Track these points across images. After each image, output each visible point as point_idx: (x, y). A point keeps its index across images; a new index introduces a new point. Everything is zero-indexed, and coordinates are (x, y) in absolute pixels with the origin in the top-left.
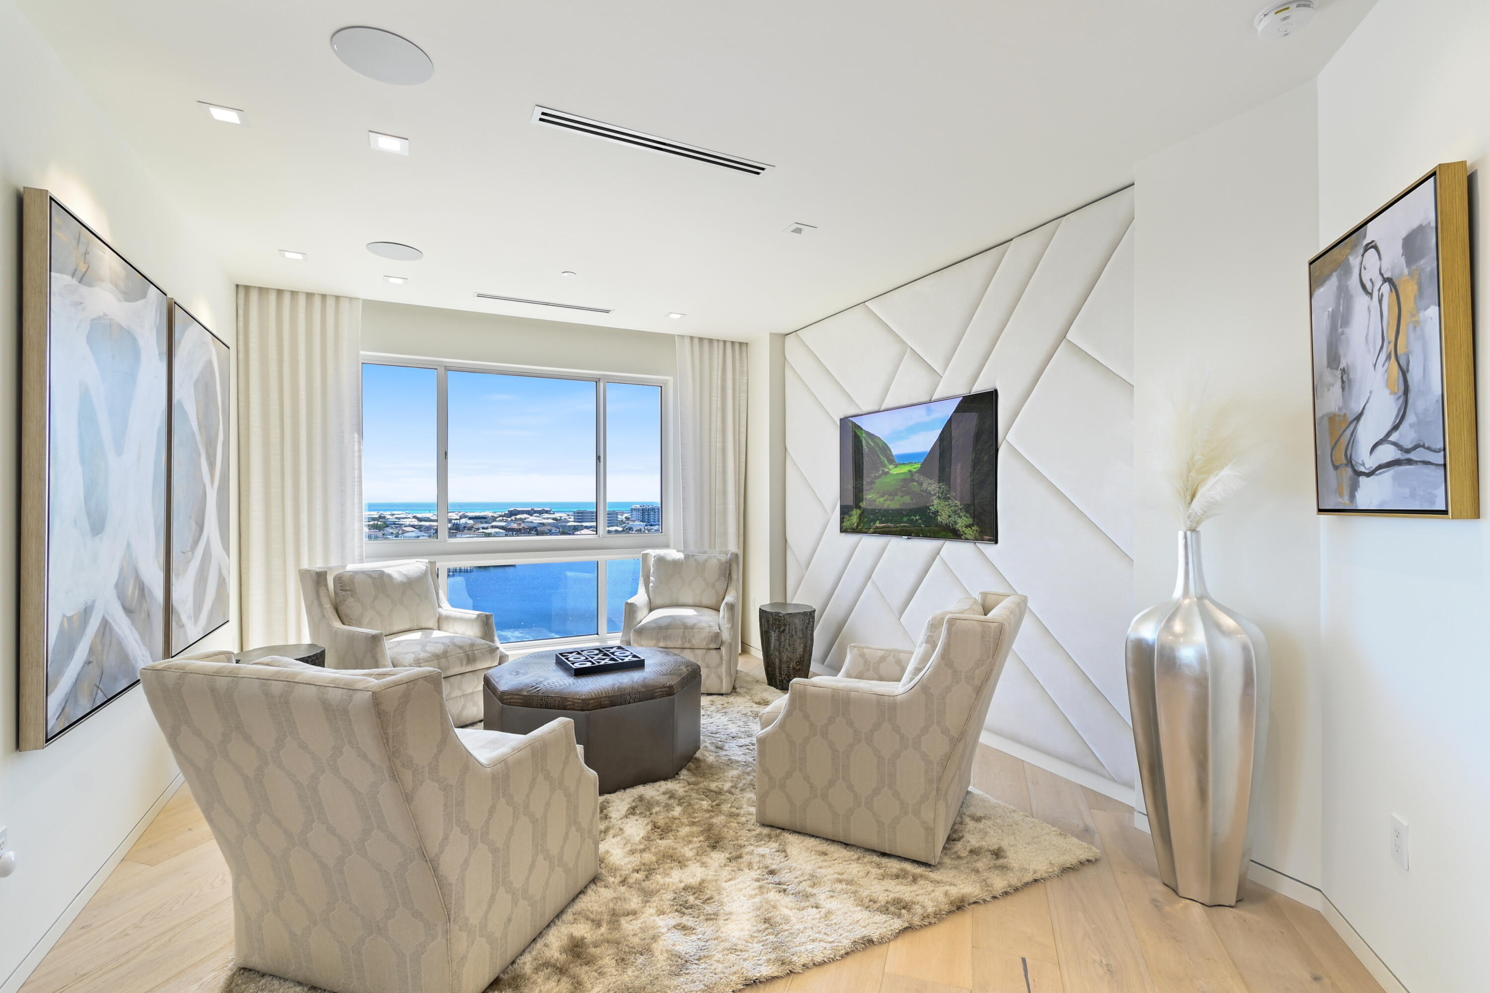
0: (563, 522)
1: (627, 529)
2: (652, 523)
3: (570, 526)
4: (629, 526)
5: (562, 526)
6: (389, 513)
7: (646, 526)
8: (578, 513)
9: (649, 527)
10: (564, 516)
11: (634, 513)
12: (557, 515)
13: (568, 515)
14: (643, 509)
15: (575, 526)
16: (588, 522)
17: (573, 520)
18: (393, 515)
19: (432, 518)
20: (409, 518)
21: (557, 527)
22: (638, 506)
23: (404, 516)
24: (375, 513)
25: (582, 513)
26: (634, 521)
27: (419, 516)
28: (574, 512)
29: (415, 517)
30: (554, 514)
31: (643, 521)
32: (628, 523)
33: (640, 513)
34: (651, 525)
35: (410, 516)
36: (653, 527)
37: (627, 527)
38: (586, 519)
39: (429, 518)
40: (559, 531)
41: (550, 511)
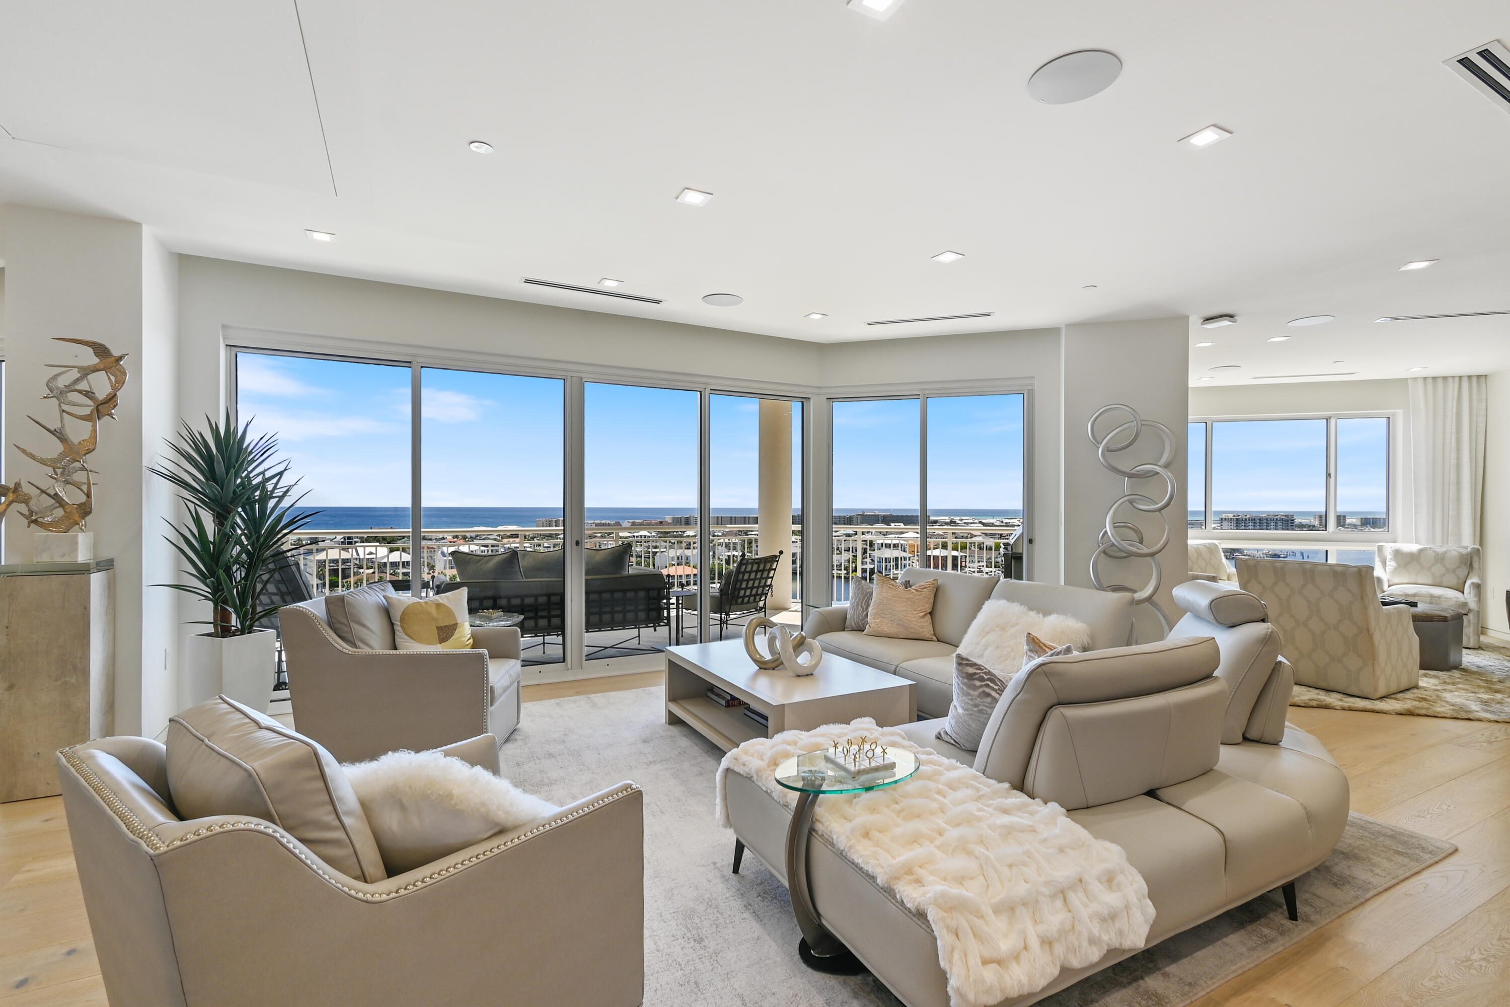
6: (958, 518)
14: (1237, 519)
18: (962, 520)
19: (996, 524)
20: (976, 523)
22: (1231, 516)
23: (971, 521)
24: (947, 518)
27: (984, 521)
29: (980, 522)
35: (976, 521)
39: (993, 523)
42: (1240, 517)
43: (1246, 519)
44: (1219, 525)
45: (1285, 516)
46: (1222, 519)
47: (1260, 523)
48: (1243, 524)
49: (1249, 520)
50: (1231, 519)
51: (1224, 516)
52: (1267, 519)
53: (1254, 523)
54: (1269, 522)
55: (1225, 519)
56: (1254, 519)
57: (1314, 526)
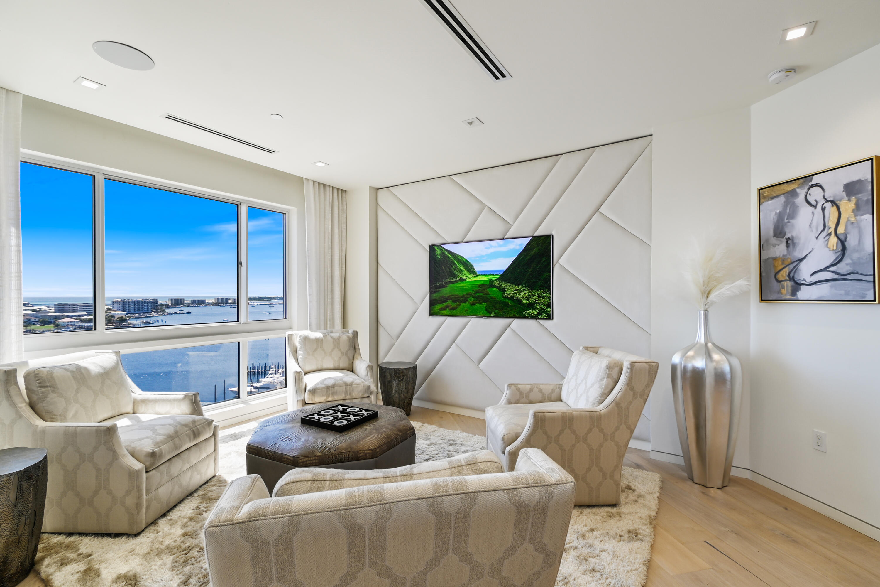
0: (43, 313)
1: (108, 317)
2: (133, 312)
3: (51, 316)
4: (111, 315)
5: (42, 316)
7: (127, 314)
8: (59, 306)
9: (130, 315)
10: (44, 308)
11: (115, 305)
12: (36, 308)
13: (48, 307)
14: (123, 302)
15: (56, 316)
16: (70, 312)
17: (54, 311)
21: (36, 317)
22: (119, 300)
25: (63, 305)
26: (115, 311)
28: (55, 305)
30: (32, 306)
31: (124, 311)
32: (110, 313)
33: (121, 305)
34: (132, 314)
36: (133, 315)
37: (109, 316)
38: (67, 310)
40: (39, 320)
41: (28, 304)
42: (125, 301)
43: (129, 302)
44: (111, 306)
45: (153, 300)
46: (113, 302)
47: (138, 304)
48: (127, 305)
49: (131, 302)
50: (120, 302)
51: (115, 300)
52: (142, 302)
53: (135, 304)
54: (143, 303)
55: (116, 302)
56: (134, 302)
57: (168, 305)
